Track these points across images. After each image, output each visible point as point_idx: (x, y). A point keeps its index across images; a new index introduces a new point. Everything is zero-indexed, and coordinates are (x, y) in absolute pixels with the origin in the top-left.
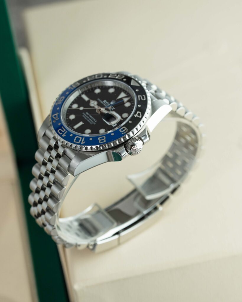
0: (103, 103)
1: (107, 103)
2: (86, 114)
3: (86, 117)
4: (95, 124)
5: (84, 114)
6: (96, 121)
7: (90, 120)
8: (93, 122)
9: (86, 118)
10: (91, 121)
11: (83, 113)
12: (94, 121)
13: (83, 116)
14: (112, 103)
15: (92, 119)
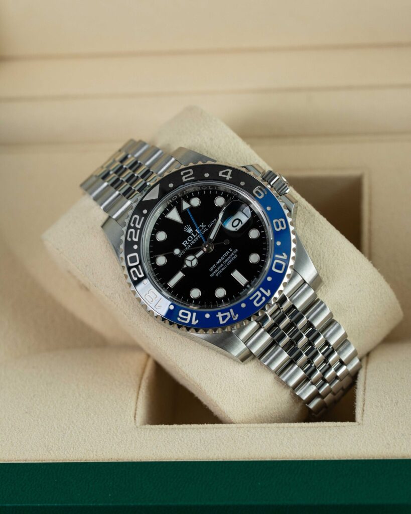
0: (189, 246)
1: (190, 239)
2: (213, 271)
3: (221, 269)
4: (237, 250)
5: (213, 274)
6: (230, 249)
7: (226, 260)
8: (233, 254)
9: (223, 269)
10: (229, 258)
11: (211, 276)
12: (229, 254)
13: (217, 275)
14: (190, 231)
15: (225, 259)
